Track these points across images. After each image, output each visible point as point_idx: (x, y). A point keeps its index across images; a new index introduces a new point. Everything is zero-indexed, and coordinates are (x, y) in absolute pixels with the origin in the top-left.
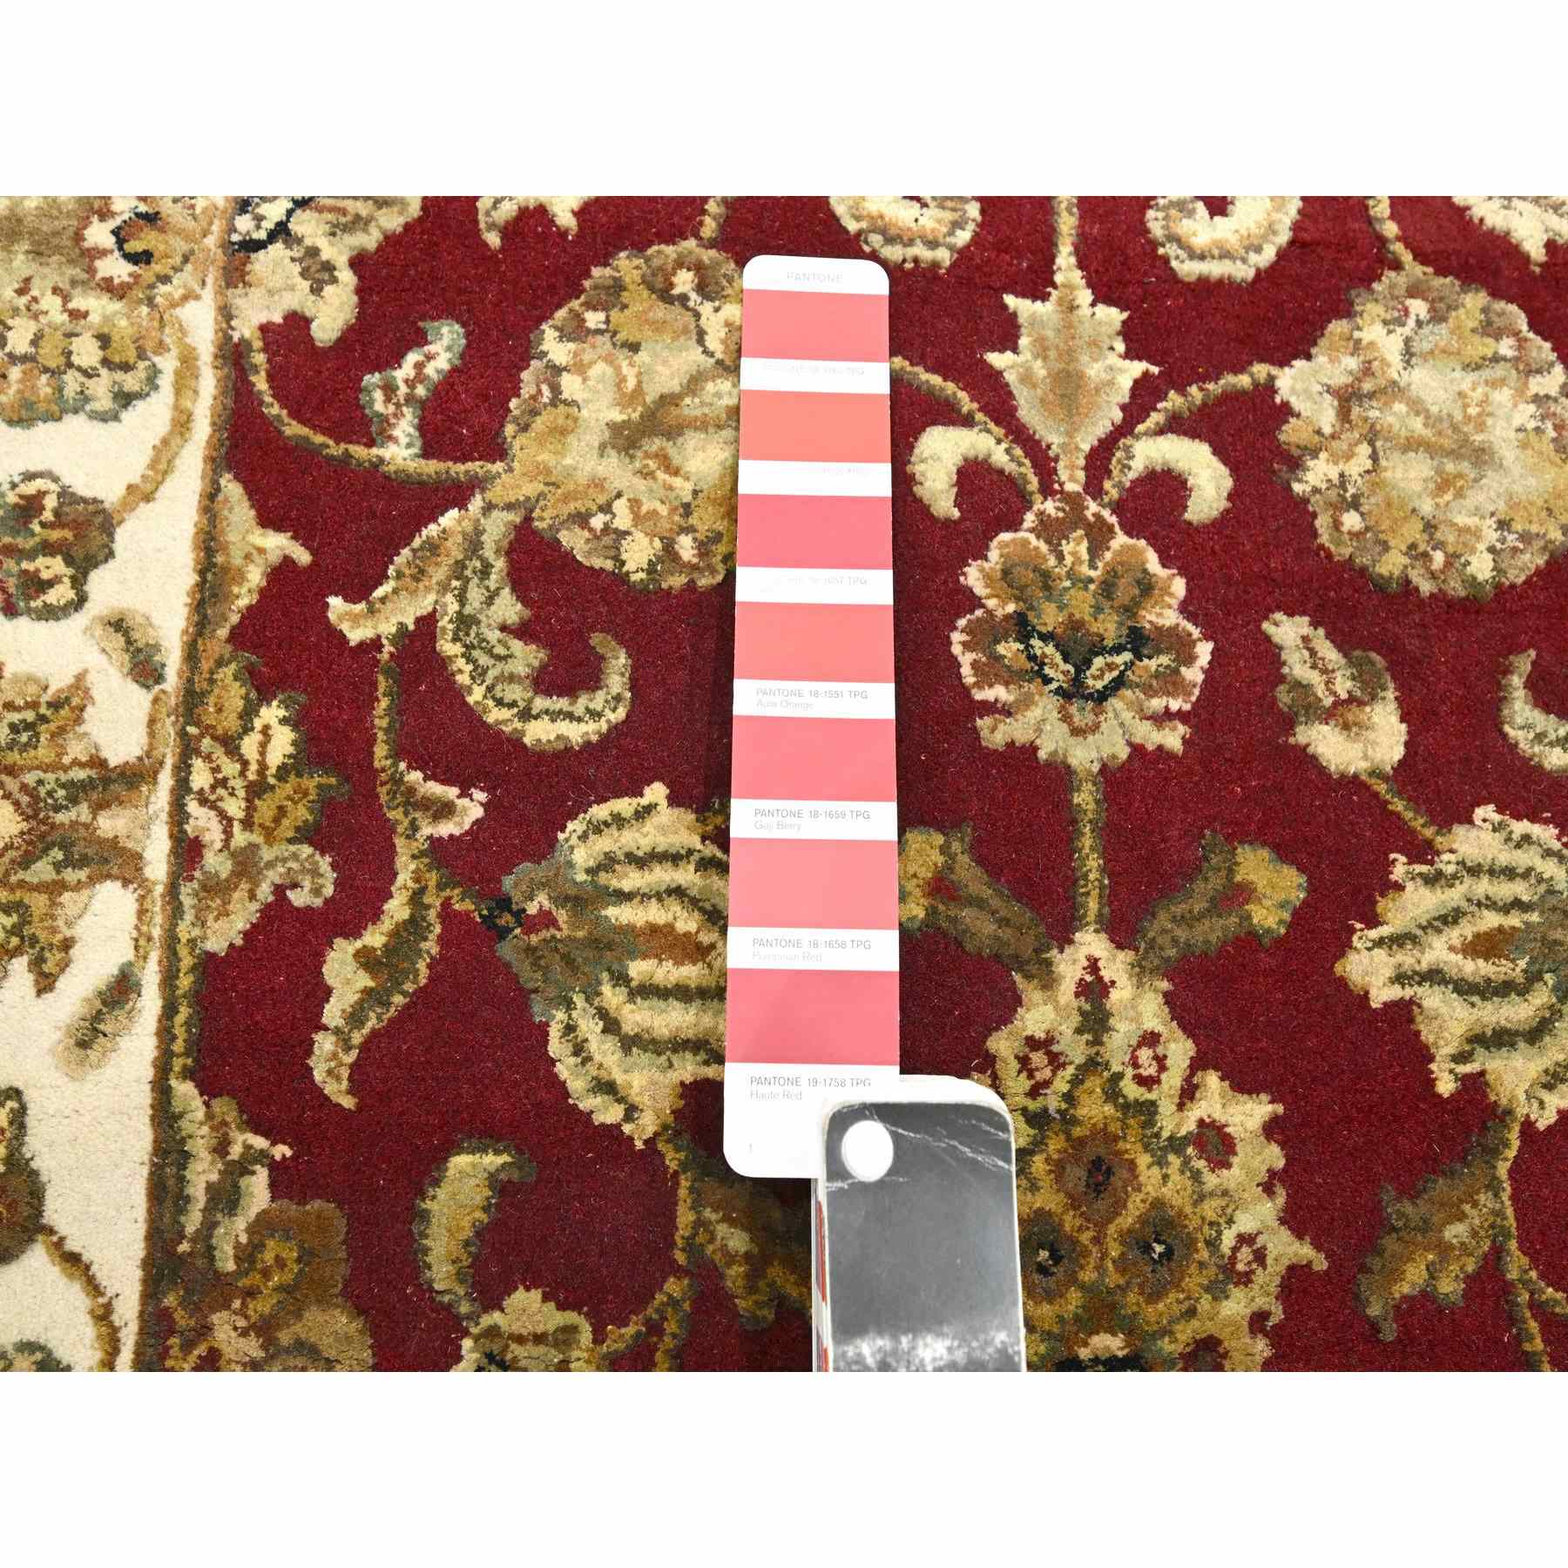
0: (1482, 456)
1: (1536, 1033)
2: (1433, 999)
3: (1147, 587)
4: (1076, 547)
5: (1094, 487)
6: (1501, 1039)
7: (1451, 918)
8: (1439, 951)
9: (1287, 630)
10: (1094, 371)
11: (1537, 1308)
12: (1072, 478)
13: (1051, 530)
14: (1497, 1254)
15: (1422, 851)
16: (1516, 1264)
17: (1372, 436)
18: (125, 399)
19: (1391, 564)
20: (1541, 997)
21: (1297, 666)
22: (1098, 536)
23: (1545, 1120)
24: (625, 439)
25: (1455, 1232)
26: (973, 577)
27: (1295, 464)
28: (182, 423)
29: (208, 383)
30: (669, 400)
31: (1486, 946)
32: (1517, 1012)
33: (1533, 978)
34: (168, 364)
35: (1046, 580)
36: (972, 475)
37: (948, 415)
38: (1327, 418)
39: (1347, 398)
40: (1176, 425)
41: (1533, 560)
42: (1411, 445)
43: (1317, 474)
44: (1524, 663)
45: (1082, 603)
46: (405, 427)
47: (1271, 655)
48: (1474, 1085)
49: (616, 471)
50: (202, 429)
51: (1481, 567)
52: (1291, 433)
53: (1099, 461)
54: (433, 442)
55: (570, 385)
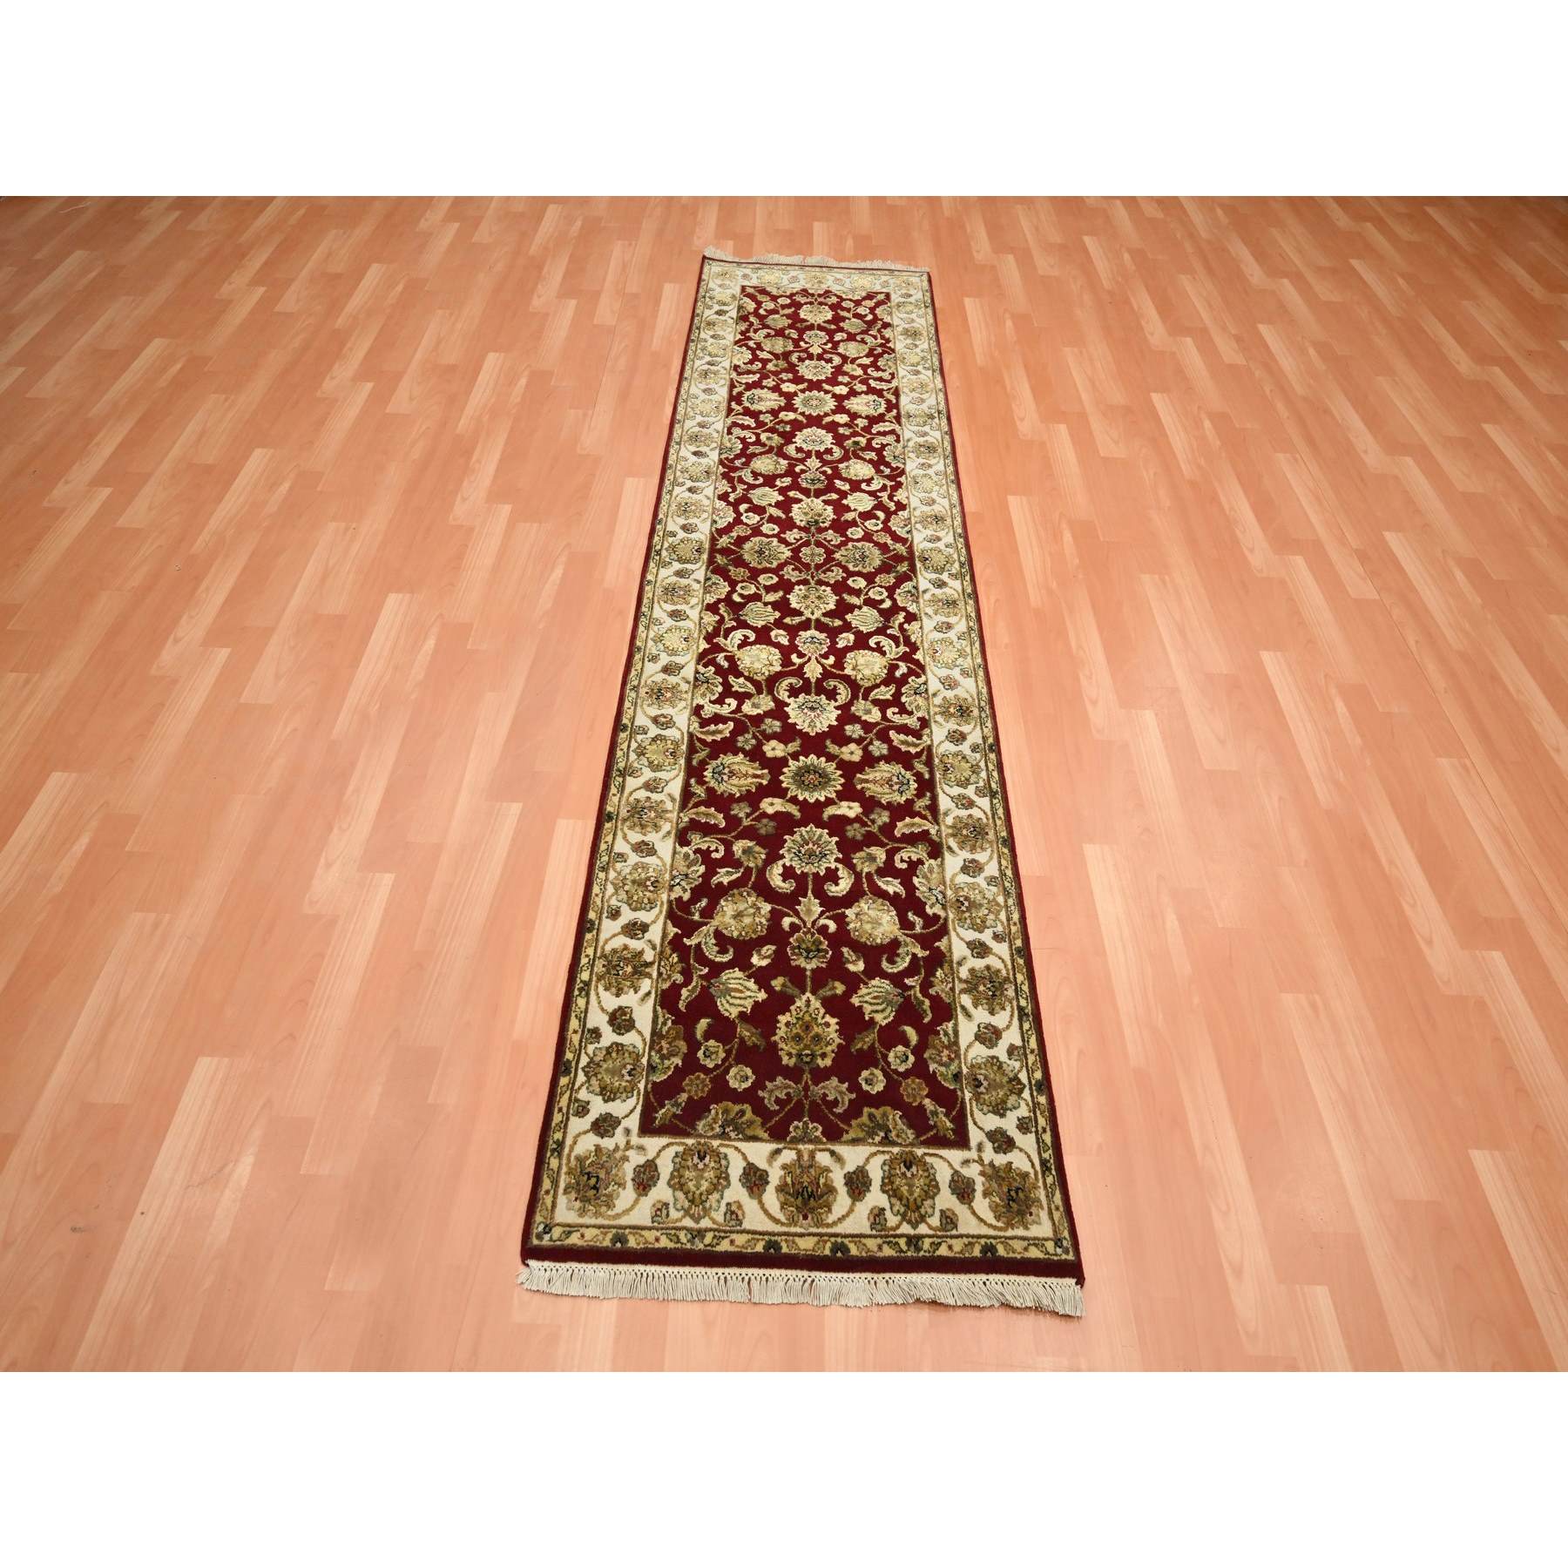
0: (880, 924)
1: (883, 1011)
2: (865, 1005)
3: (821, 943)
4: (809, 936)
5: (813, 927)
6: (877, 1011)
7: (869, 994)
8: (867, 998)
9: (845, 950)
10: (814, 909)
11: (881, 1052)
12: (809, 925)
13: (804, 933)
14: (873, 1044)
15: (866, 984)
16: (877, 1045)
17: (861, 920)
18: (651, 908)
19: (863, 940)
20: (884, 1006)
21: (846, 955)
22: (813, 935)
23: (883, 1024)
24: (735, 917)
25: (867, 1040)
26: (791, 940)
27: (848, 925)
28: (661, 912)
29: (665, 907)
30: (741, 912)
31: (875, 998)
32: (880, 1008)
33: (883, 1003)
34: (659, 903)
35: (803, 940)
36: (792, 925)
37: (789, 915)
38: (854, 918)
39: (857, 915)
40: (827, 918)
41: (888, 940)
42: (868, 922)
43: (852, 926)
44: (885, 956)
45: (809, 945)
46: (697, 914)
47: (842, 953)
48: (872, 1019)
49: (732, 922)
50: (664, 913)
51: (879, 941)
52: (847, 920)
53: (814, 923)
54: (702, 916)
55: (725, 908)
